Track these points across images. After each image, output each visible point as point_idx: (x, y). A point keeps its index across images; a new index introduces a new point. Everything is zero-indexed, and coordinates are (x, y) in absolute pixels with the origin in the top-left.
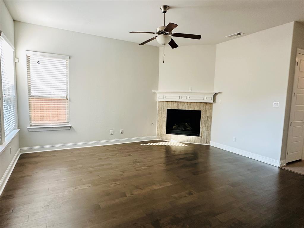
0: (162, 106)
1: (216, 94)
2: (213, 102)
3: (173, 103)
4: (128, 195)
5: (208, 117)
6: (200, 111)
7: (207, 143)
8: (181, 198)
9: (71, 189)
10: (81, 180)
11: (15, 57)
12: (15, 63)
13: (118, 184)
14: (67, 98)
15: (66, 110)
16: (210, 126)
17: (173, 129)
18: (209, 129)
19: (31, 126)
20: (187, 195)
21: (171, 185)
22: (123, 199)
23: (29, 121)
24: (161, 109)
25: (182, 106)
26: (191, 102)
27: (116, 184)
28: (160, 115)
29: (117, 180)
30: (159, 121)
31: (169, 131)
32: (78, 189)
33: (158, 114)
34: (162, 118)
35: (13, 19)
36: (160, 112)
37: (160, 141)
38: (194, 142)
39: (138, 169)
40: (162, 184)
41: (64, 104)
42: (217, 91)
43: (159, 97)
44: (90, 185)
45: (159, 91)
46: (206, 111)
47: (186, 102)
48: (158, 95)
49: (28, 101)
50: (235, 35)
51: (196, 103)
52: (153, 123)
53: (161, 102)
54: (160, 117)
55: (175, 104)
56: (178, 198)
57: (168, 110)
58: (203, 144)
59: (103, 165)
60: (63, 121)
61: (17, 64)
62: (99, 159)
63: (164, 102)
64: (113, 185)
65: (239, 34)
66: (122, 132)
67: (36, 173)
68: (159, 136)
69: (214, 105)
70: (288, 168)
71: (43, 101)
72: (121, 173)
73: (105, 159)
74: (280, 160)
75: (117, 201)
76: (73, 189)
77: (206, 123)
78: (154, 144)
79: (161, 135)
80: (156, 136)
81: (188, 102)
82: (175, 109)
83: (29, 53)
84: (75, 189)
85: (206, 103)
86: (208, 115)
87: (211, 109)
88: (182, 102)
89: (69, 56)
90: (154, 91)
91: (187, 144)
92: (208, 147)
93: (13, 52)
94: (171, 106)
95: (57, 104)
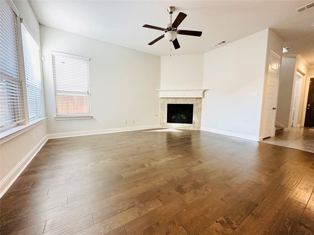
0: (163, 102)
1: (205, 90)
2: (202, 97)
3: (172, 99)
4: (147, 166)
5: (198, 109)
6: (193, 104)
7: (198, 128)
8: (194, 166)
9: (93, 163)
10: (102, 156)
11: (41, 55)
12: (41, 61)
13: (136, 157)
14: (88, 93)
15: (88, 108)
16: (200, 115)
17: (172, 119)
18: (199, 117)
19: (57, 115)
20: (198, 164)
21: (181, 156)
22: (143, 170)
23: (56, 112)
24: (163, 104)
25: (179, 101)
26: (186, 98)
27: (134, 158)
28: (162, 108)
29: (134, 155)
30: (161, 113)
31: (170, 120)
32: (100, 163)
33: (161, 108)
34: (164, 111)
35: (39, 23)
36: (162, 106)
37: (162, 129)
38: (189, 128)
39: (150, 146)
40: (174, 156)
41: (86, 98)
42: (205, 89)
43: (162, 95)
44: (111, 159)
45: (161, 90)
46: (197, 104)
47: (182, 98)
48: (161, 93)
49: (54, 95)
50: (220, 44)
51: (190, 98)
52: (157, 114)
53: (163, 99)
54: (162, 110)
55: (174, 100)
56: (191, 166)
57: (168, 105)
58: (195, 129)
59: (121, 145)
60: (85, 112)
61: (44, 62)
62: (117, 141)
63: (165, 99)
64: (131, 159)
65: (224, 42)
66: (134, 122)
67: (61, 152)
68: (162, 125)
69: (203, 99)
70: (266, 142)
71: (68, 99)
72: (137, 150)
73: (122, 140)
74: (259, 136)
75: (137, 171)
76: (95, 163)
77: (197, 113)
78: (158, 131)
79: (163, 124)
80: (159, 125)
81: (183, 98)
82: (174, 103)
83: (54, 53)
84: (97, 163)
85: (197, 98)
86: (199, 107)
87: (201, 102)
88: (179, 98)
89: (89, 59)
90: (157, 90)
91: (182, 130)
92: (199, 132)
93: (39, 50)
94: (171, 102)
95: (81, 101)
